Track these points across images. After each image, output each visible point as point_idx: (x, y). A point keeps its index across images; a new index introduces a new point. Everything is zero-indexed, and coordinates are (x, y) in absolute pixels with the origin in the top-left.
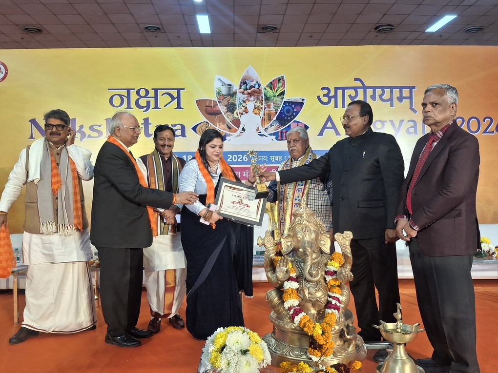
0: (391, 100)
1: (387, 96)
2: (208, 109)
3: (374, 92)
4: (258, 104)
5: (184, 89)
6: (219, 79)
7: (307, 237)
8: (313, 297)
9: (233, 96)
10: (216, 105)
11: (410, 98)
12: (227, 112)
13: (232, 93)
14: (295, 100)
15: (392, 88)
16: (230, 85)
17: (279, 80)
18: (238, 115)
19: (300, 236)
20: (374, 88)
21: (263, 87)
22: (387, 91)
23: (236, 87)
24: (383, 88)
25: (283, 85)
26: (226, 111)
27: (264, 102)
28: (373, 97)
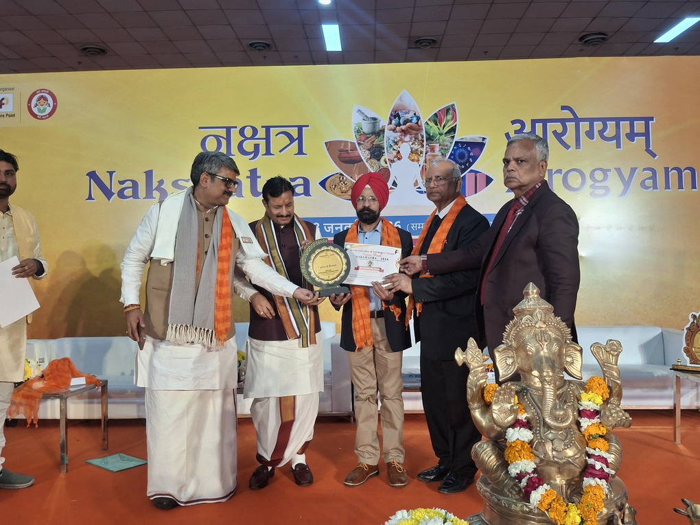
0: (617, 137)
1: (611, 131)
2: (342, 155)
3: (592, 126)
4: (416, 147)
5: (308, 126)
6: (359, 110)
7: (545, 350)
8: (560, 457)
9: (379, 136)
10: (354, 149)
11: (646, 134)
12: (371, 158)
13: (377, 130)
14: (471, 139)
15: (618, 120)
16: (375, 119)
17: (447, 110)
18: (386, 163)
19: (531, 347)
20: (591, 121)
21: (423, 121)
22: (611, 124)
23: (384, 122)
24: (604, 120)
25: (454, 118)
26: (369, 156)
27: (425, 143)
28: (590, 134)
